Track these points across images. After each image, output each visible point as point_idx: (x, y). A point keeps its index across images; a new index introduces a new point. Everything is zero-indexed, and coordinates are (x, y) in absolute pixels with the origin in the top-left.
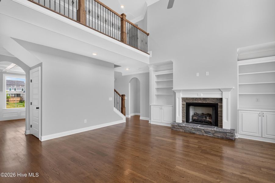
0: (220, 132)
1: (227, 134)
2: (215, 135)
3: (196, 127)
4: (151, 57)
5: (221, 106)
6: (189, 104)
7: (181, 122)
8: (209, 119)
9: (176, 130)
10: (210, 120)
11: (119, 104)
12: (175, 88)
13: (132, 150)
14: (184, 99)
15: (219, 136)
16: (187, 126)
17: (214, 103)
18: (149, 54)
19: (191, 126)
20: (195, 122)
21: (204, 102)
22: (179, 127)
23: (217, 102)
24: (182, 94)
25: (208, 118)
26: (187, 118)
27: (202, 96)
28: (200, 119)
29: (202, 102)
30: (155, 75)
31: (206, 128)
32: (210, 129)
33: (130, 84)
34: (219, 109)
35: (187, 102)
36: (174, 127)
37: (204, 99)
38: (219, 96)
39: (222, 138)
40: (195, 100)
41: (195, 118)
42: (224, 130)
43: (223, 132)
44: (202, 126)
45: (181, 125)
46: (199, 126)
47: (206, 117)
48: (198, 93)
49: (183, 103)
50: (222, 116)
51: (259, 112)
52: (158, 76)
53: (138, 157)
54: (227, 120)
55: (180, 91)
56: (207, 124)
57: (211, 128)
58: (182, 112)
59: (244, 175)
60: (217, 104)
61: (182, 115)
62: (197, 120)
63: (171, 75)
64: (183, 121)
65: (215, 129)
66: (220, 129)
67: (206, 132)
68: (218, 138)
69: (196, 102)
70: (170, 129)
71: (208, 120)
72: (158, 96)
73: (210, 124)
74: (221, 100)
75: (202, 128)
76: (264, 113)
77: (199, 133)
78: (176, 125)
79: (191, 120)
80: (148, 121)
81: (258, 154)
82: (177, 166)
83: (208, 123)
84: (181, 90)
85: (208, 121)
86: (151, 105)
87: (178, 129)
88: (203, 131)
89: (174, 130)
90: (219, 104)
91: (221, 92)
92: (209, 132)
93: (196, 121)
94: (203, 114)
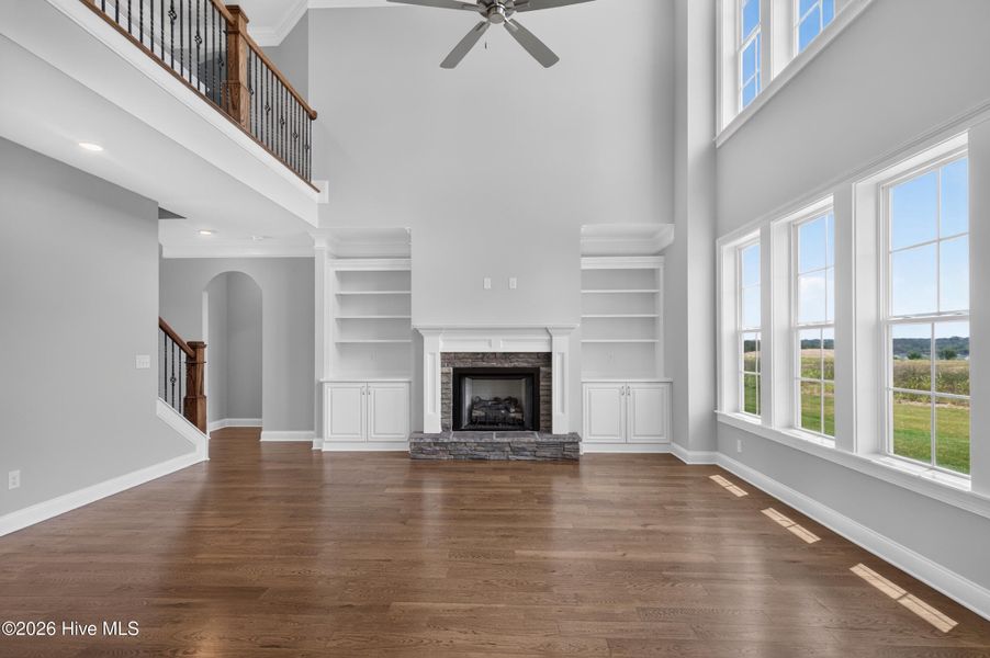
0: (548, 445)
1: (566, 446)
2: (538, 454)
3: (488, 440)
4: (327, 201)
5: (549, 376)
6: (462, 372)
7: (439, 430)
8: (516, 412)
9: (429, 457)
10: (518, 416)
11: (177, 384)
12: (417, 323)
13: (343, 545)
14: (447, 358)
15: (548, 454)
16: (463, 440)
17: (530, 365)
18: (319, 191)
19: (471, 439)
20: (480, 427)
21: (506, 365)
22: (438, 448)
23: (537, 365)
24: (444, 341)
25: (513, 410)
26: (457, 417)
27: (502, 346)
28: (492, 414)
29: (499, 365)
30: (337, 272)
31: (516, 439)
32: (526, 440)
33: (205, 297)
34: (542, 383)
35: (457, 366)
36: (422, 451)
37: (506, 356)
38: (542, 348)
39: (555, 460)
40: (482, 358)
41: (476, 413)
42: (558, 436)
43: (555, 444)
44: (503, 436)
45: (446, 441)
46: (494, 437)
47: (507, 409)
48: (487, 338)
49: (446, 370)
50: (549, 402)
51: (621, 386)
52: (343, 276)
53: (389, 560)
54: (563, 411)
55: (437, 330)
56: (510, 427)
57: (524, 436)
58: (442, 399)
59: (650, 528)
60: (537, 370)
61: (442, 408)
62: (483, 420)
63: (404, 277)
64: (445, 427)
65: (537, 437)
66: (548, 436)
67: (515, 451)
68: (546, 462)
69: (485, 364)
70: (407, 457)
71: (513, 415)
72: (342, 347)
73: (519, 425)
74: (548, 357)
75: (505, 440)
76: (631, 385)
77: (496, 458)
78: (428, 440)
79: (465, 422)
80: (312, 442)
81: (640, 481)
82: (516, 552)
83: (514, 424)
84: (441, 329)
85: (514, 418)
86: (321, 384)
87: (435, 452)
88: (508, 449)
89: (421, 457)
90: (542, 369)
91: (548, 338)
92: (524, 449)
93: (481, 423)
94: (496, 399)
